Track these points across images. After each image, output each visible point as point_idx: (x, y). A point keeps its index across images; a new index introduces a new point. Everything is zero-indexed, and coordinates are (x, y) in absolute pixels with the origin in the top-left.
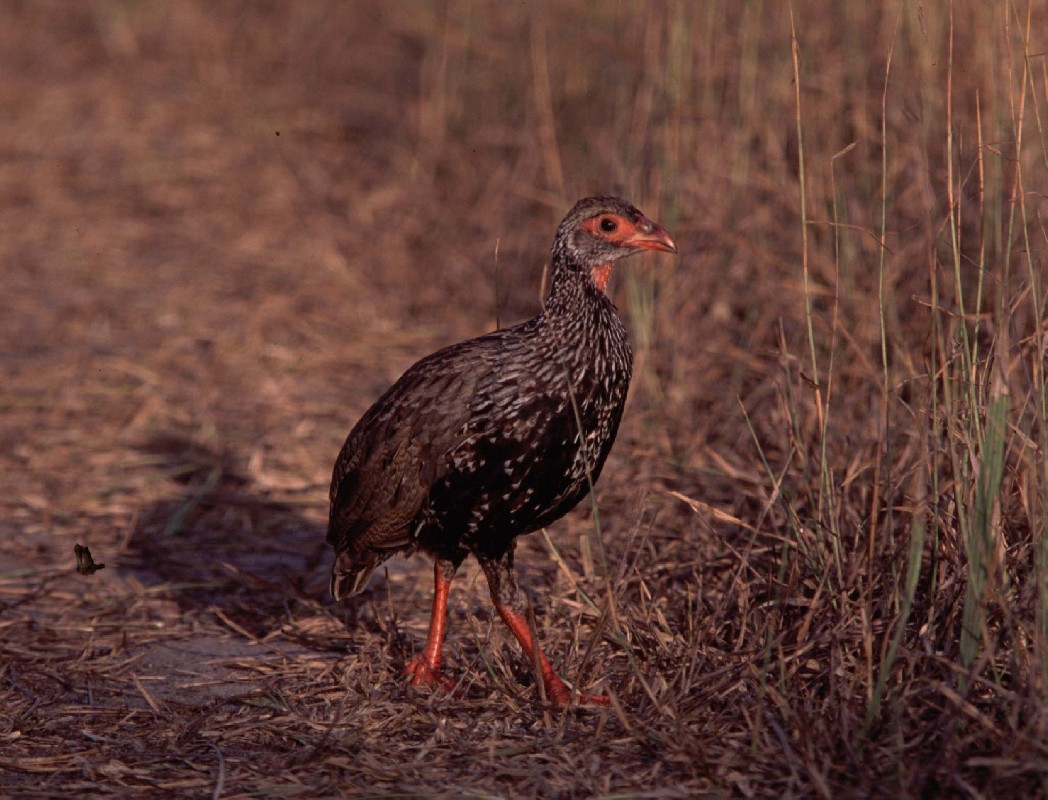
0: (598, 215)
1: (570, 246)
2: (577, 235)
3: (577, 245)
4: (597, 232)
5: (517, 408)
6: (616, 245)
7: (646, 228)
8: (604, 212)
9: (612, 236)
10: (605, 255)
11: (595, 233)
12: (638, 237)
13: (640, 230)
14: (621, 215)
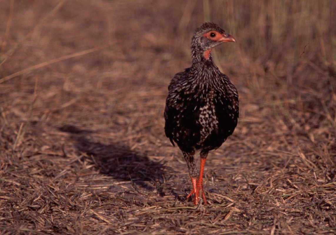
0: (209, 31)
1: (199, 42)
2: (202, 38)
3: (202, 42)
4: (209, 37)
5: (176, 99)
6: (215, 41)
7: (225, 35)
8: (211, 30)
9: (214, 39)
10: (212, 45)
11: (208, 37)
12: (223, 39)
13: (224, 36)
14: (217, 31)
